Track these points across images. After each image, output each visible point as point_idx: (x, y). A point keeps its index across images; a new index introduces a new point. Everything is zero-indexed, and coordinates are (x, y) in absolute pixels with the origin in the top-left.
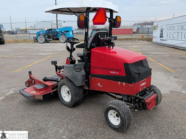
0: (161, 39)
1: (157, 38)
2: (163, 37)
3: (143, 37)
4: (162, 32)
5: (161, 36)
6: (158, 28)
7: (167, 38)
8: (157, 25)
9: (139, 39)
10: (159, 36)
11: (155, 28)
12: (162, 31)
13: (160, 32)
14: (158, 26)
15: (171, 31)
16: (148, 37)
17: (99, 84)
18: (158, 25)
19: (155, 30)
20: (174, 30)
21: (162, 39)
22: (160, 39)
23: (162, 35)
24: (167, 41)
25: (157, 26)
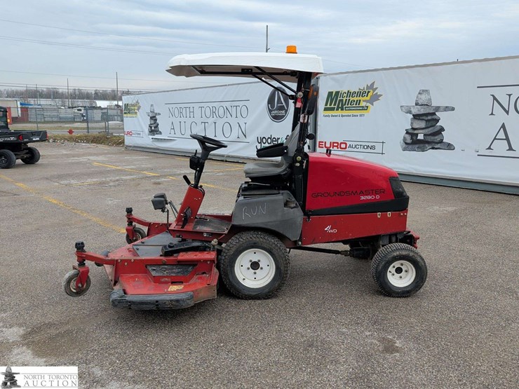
0: (154, 137)
1: (139, 134)
2: (160, 133)
3: (71, 132)
4: (156, 120)
5: (154, 130)
6: (138, 109)
7: (172, 135)
8: (135, 102)
9: (65, 139)
10: (147, 130)
11: (128, 109)
12: (153, 118)
13: (148, 121)
14: (140, 104)
15: (183, 120)
16: (88, 132)
17: (328, 229)
18: (137, 102)
19: (129, 115)
20: (192, 116)
21: (156, 136)
22: (151, 137)
23: (157, 127)
24: (174, 142)
25: (137, 105)
